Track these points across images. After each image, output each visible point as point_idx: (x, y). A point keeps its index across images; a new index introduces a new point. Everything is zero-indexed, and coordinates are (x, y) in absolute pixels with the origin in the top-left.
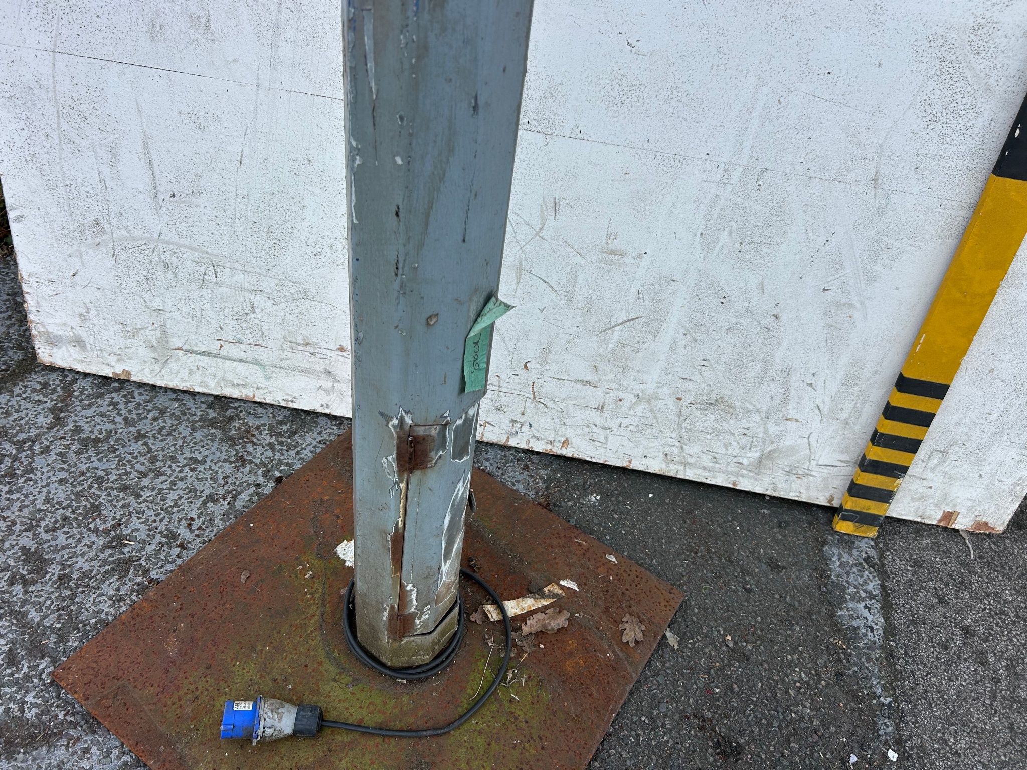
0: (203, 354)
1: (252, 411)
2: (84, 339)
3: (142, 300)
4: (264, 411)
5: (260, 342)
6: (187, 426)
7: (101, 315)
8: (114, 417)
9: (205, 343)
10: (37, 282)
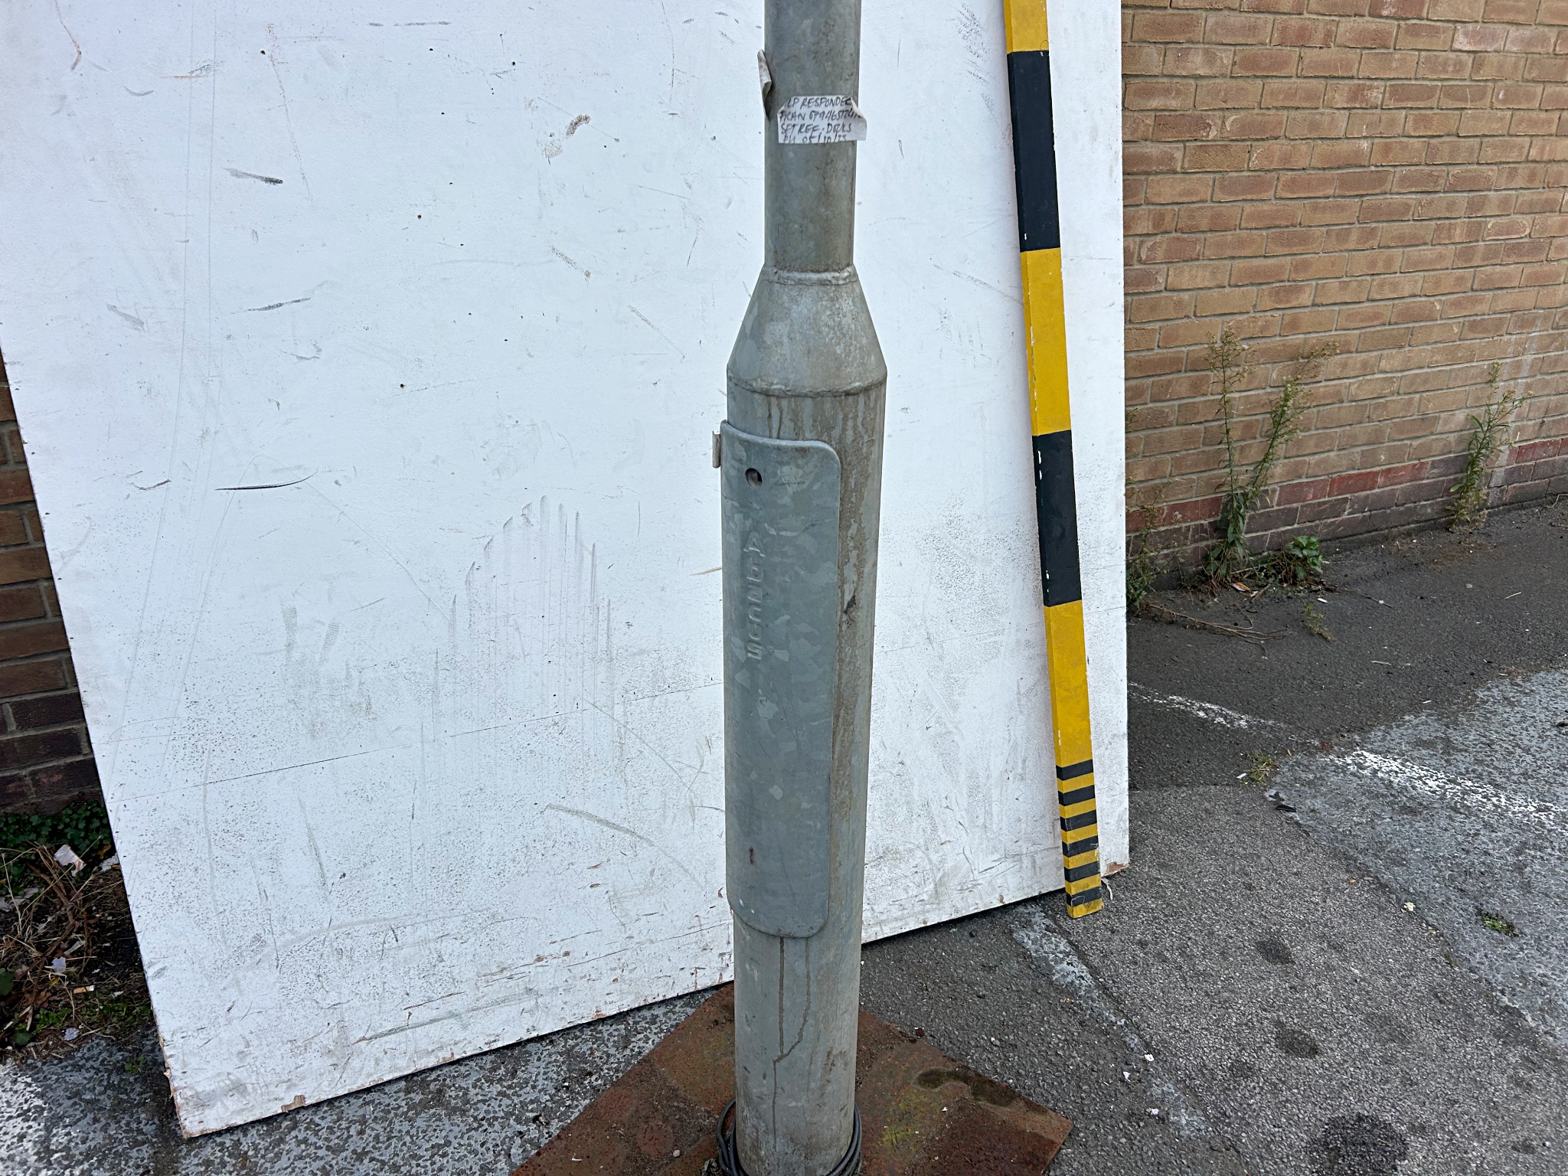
0: (391, 1032)
1: (456, 1074)
2: (243, 1082)
3: (314, 1004)
4: (467, 1068)
5: (452, 990)
6: (401, 1121)
7: (264, 1042)
8: (315, 1153)
9: (390, 1019)
10: (183, 1037)
